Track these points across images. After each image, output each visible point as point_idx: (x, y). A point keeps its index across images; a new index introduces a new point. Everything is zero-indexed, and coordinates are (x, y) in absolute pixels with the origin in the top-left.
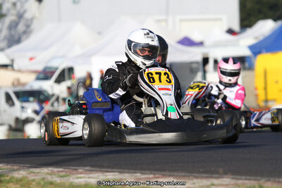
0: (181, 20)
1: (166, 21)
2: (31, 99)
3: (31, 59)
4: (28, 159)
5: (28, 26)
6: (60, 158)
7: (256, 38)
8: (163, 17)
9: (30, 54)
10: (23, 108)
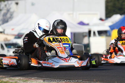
0: (80, 14)
1: (73, 14)
3: (13, 29)
4: (10, 73)
5: (11, 15)
6: (24, 73)
7: (112, 22)
8: (71, 12)
10: (8, 51)
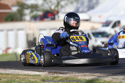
2: (100, 36)
9: (99, 14)
